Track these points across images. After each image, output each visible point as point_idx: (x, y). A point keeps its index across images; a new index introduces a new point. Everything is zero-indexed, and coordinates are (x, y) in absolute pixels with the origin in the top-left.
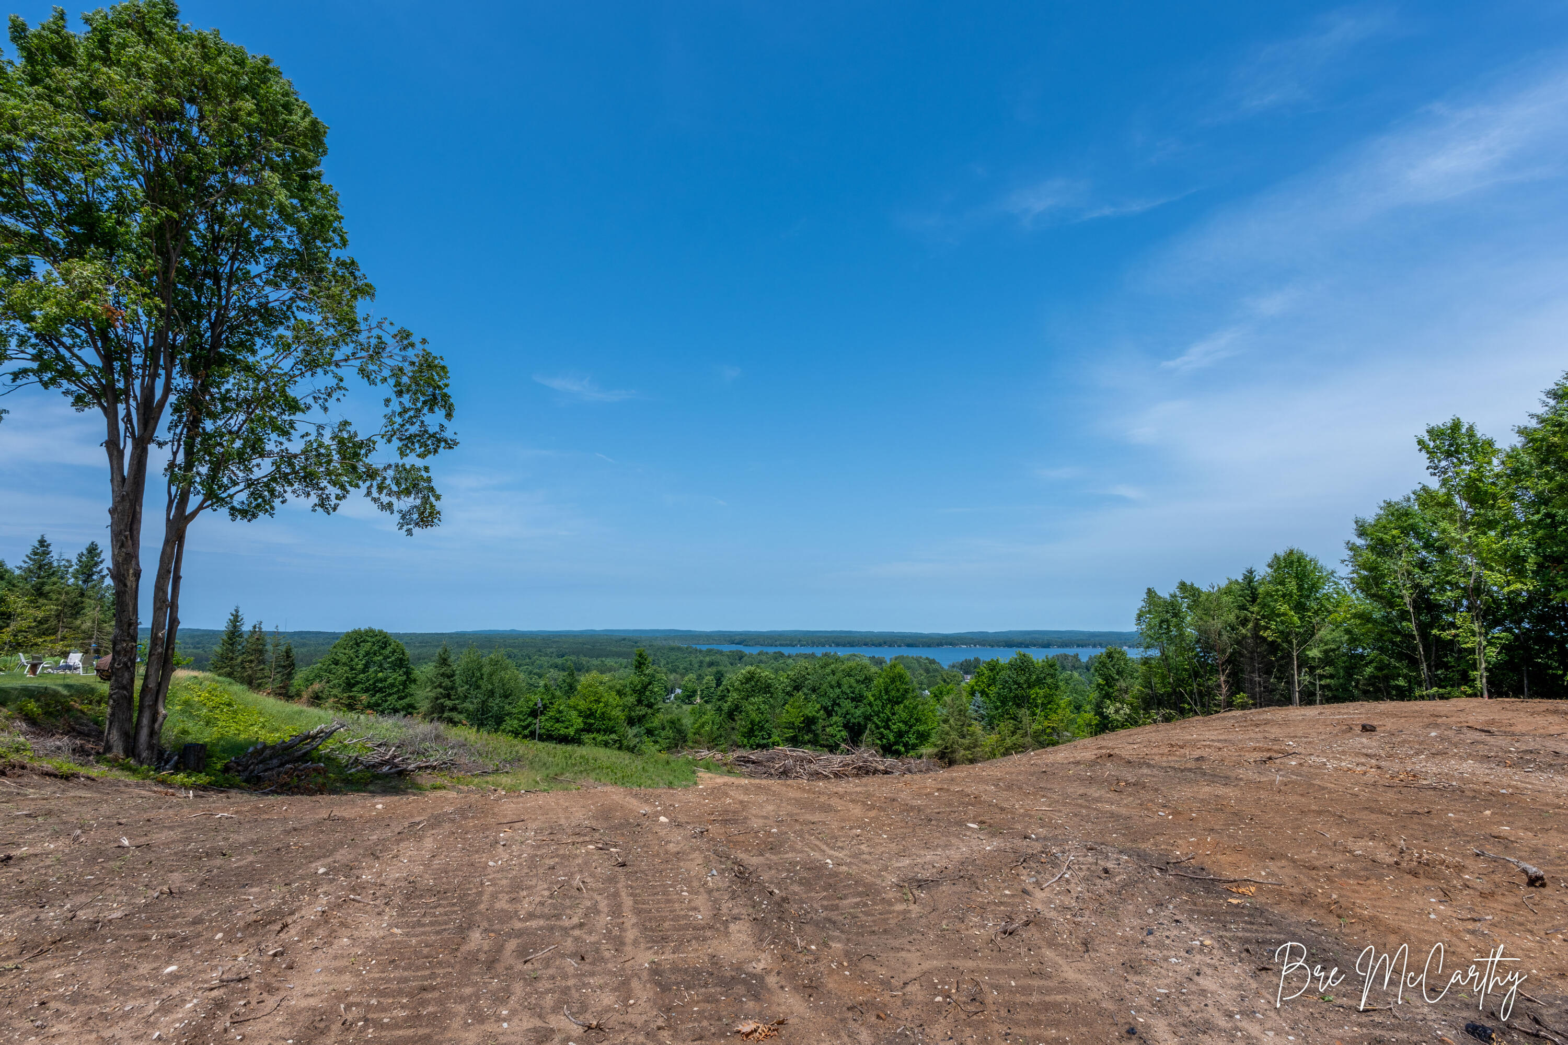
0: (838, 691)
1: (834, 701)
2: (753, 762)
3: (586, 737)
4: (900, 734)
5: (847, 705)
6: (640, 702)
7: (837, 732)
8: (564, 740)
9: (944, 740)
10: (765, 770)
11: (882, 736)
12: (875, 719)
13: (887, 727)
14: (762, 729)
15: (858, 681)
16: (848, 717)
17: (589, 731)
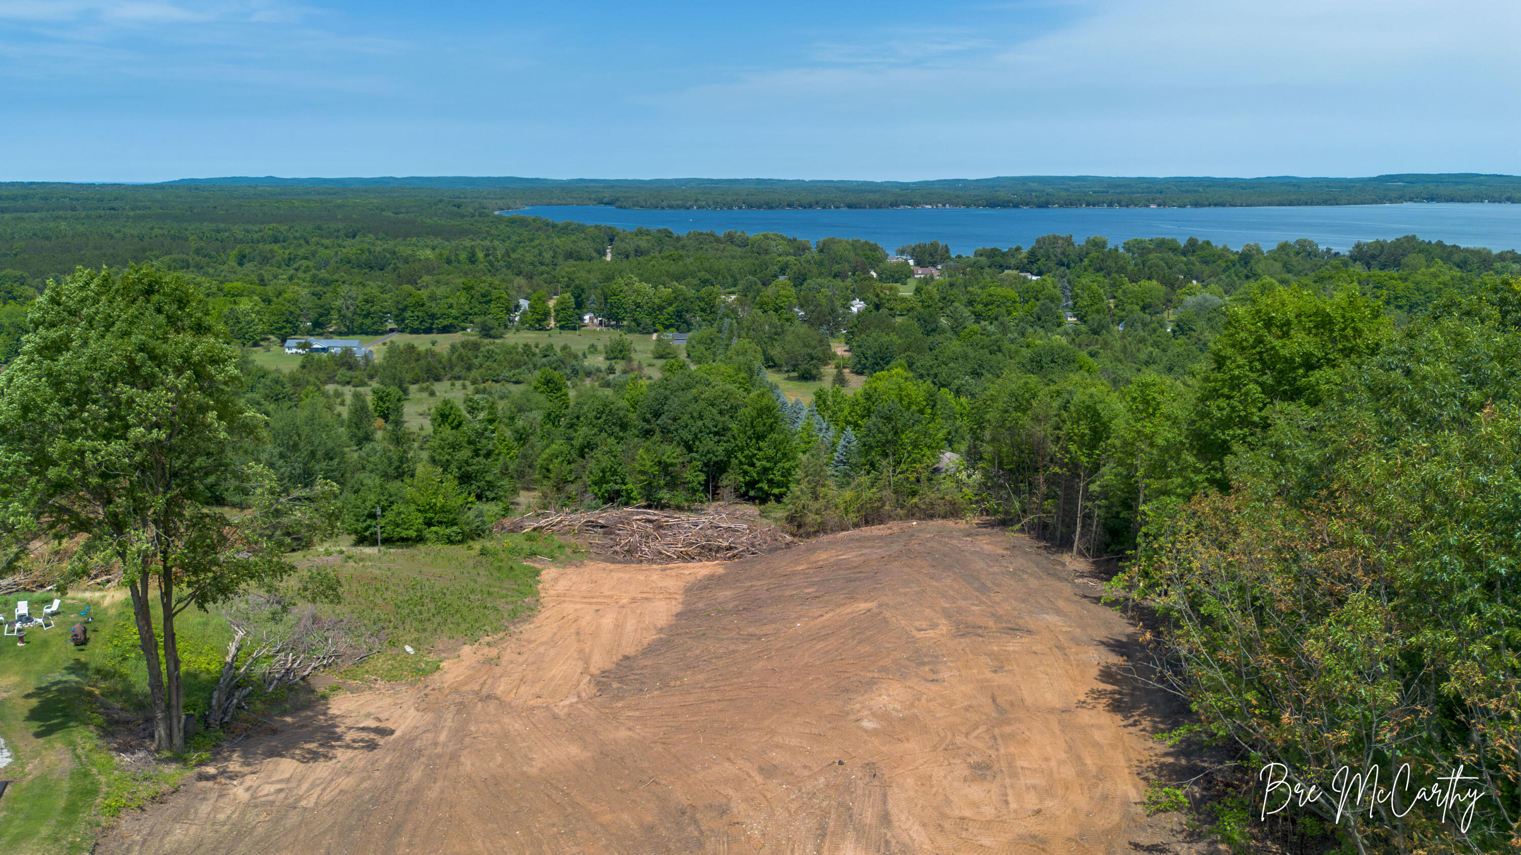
0: (700, 423)
1: (696, 435)
2: (602, 527)
3: (428, 533)
4: (765, 470)
5: (708, 443)
6: (476, 453)
7: (694, 476)
8: (405, 541)
9: (794, 504)
10: (612, 543)
11: (745, 473)
12: (739, 455)
13: (753, 465)
14: (614, 473)
15: (721, 413)
16: (709, 456)
17: (429, 524)
